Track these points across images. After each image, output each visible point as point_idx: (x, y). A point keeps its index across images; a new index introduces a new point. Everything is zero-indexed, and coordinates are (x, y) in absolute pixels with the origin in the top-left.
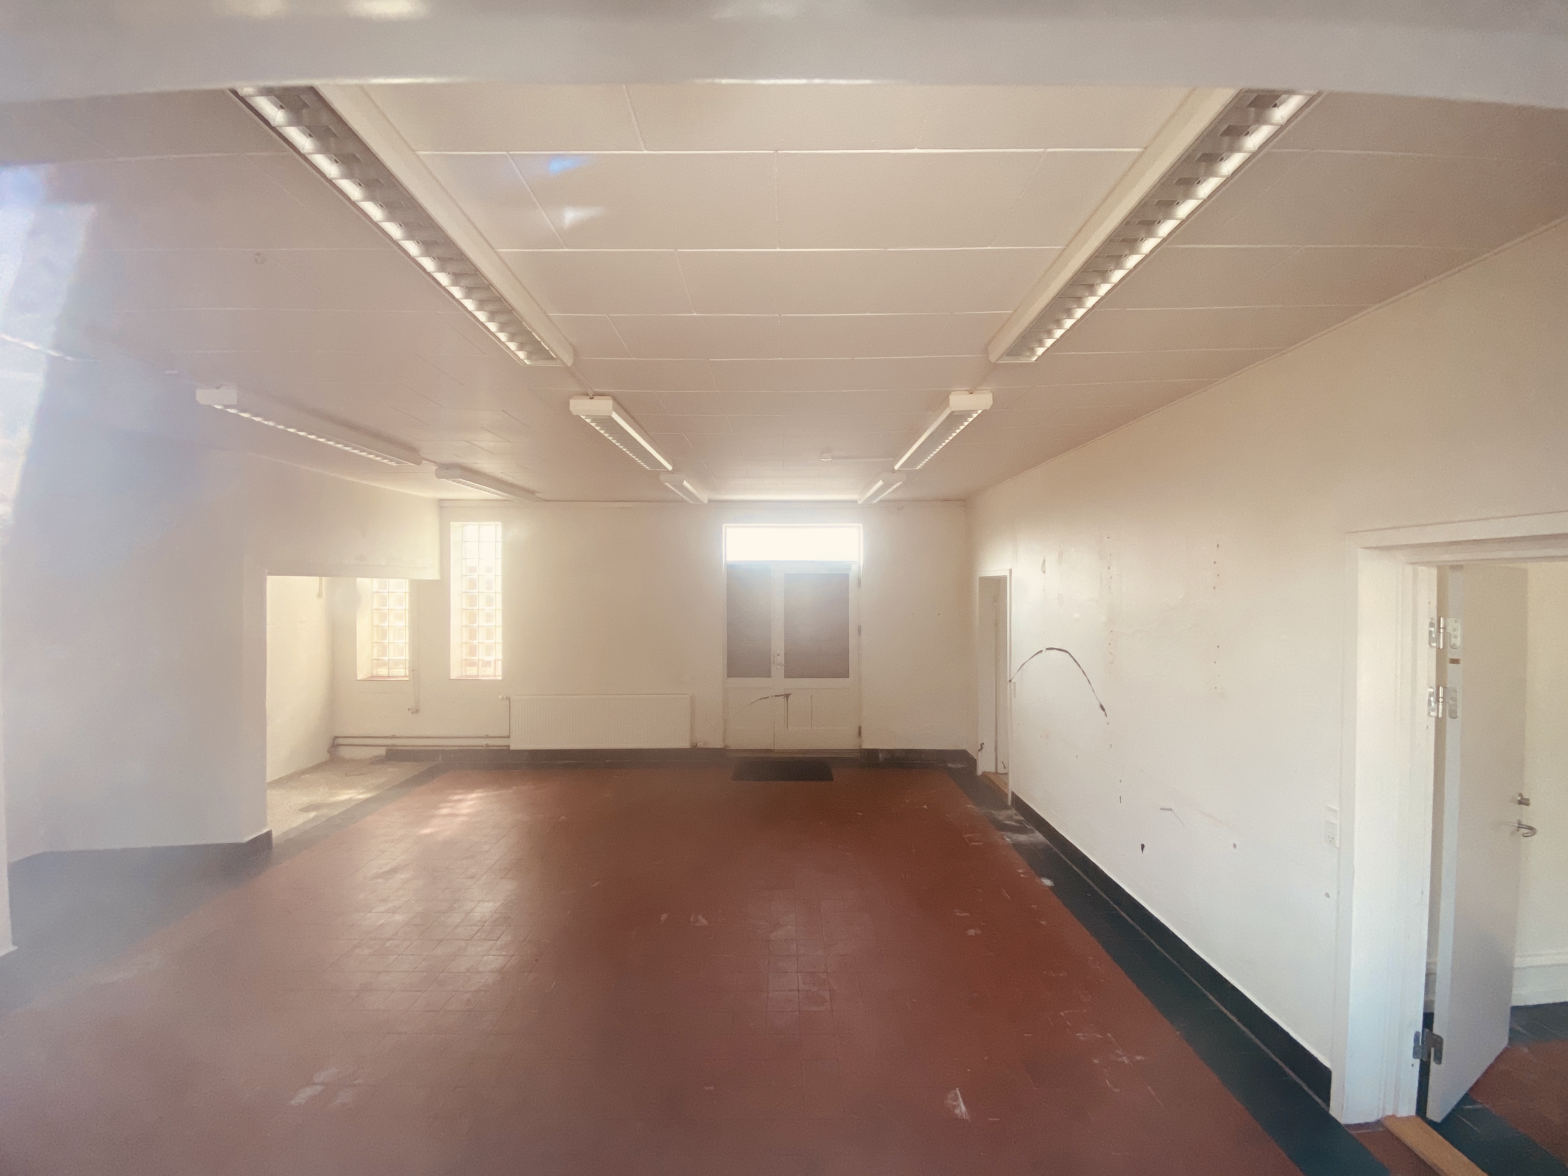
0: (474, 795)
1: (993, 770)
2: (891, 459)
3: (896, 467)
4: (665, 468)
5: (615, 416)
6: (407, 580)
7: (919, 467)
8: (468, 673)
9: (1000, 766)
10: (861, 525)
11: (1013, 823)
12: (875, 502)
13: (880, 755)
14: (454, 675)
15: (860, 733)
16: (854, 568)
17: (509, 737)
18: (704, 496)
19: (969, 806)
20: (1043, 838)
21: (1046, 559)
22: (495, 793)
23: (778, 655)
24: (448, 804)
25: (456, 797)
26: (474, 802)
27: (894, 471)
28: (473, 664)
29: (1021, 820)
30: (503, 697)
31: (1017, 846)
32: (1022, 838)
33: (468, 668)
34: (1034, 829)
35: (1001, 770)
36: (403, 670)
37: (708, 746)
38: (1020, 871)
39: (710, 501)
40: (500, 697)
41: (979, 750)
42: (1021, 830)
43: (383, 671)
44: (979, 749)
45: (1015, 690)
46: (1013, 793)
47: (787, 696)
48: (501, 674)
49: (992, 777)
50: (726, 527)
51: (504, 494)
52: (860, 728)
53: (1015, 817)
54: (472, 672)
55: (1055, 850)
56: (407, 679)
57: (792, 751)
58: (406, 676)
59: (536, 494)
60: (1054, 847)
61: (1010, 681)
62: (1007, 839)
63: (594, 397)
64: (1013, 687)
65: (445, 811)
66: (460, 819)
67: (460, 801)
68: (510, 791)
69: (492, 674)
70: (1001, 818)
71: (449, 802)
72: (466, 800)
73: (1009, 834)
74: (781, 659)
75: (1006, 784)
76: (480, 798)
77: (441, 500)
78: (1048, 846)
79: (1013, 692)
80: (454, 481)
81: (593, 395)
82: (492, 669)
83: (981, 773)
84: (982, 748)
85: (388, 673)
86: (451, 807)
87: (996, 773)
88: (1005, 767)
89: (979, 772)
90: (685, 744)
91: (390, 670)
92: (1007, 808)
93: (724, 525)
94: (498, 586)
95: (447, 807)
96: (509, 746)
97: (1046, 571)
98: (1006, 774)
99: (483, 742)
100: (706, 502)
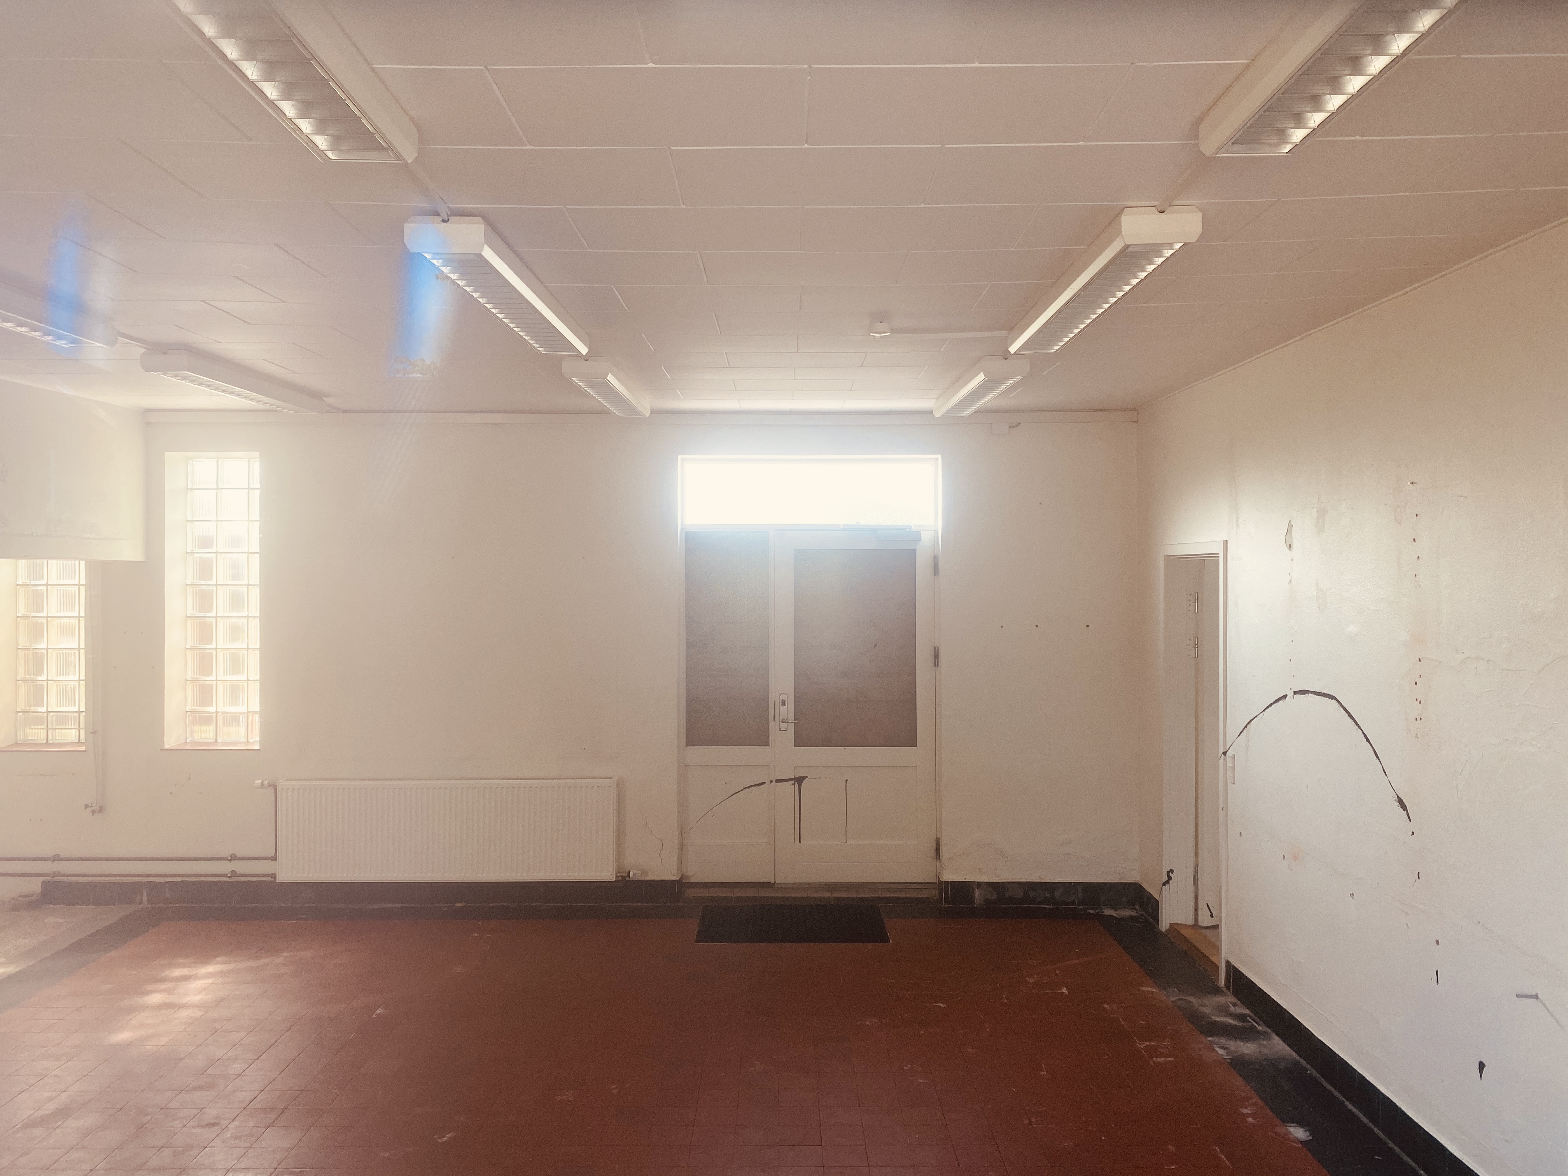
0: (211, 969)
1: (1190, 921)
2: (1004, 333)
3: (1013, 349)
4: (574, 349)
5: (488, 254)
6: (83, 563)
7: (1057, 348)
8: (197, 737)
9: (1203, 913)
10: (939, 456)
11: (1231, 1021)
12: (967, 413)
13: (977, 893)
14: (171, 741)
15: (938, 850)
16: (926, 537)
17: (274, 858)
18: (644, 403)
19: (1146, 989)
20: (1287, 1048)
21: (1292, 523)
22: (253, 963)
23: (783, 703)
24: (163, 986)
25: (177, 972)
26: (210, 981)
27: (1006, 356)
28: (206, 720)
29: (1245, 1014)
30: (262, 783)
31: (1239, 1064)
32: (1247, 1048)
33: (196, 728)
34: (1269, 1030)
35: (1205, 920)
36: (74, 732)
37: (650, 877)
38: (1245, 1111)
39: (653, 412)
40: (258, 782)
41: (1164, 884)
42: (1245, 1033)
43: (37, 734)
44: (1164, 881)
45: (1233, 768)
46: (1228, 964)
47: (800, 780)
48: (258, 739)
49: (1187, 933)
50: (682, 460)
51: (267, 399)
52: (938, 842)
53: (1232, 1009)
54: (204, 735)
55: (1311, 1070)
56: (83, 748)
57: (810, 886)
58: (79, 743)
59: (327, 400)
60: (1308, 1067)
61: (1225, 753)
62: (1221, 1052)
63: (450, 218)
64: (1229, 764)
65: (155, 998)
66: (184, 1014)
67: (186, 978)
68: (279, 960)
69: (242, 740)
70: (1206, 1010)
71: (163, 980)
72: (196, 977)
73: (1223, 1041)
74: (788, 711)
75: (1217, 948)
76: (221, 973)
77: (148, 411)
78: (1296, 1063)
79: (1229, 774)
80: (175, 376)
81: (448, 216)
82: (242, 730)
83: (1168, 926)
84: (1170, 878)
85: (45, 738)
86: (169, 991)
87: (1196, 926)
88: (1212, 916)
89: (1164, 925)
90: (607, 874)
91: (50, 731)
92: (1216, 991)
93: (680, 457)
94: (253, 573)
95: (161, 991)
96: (274, 876)
97: (1294, 546)
98: (1216, 927)
99: (225, 868)
100: (647, 414)
